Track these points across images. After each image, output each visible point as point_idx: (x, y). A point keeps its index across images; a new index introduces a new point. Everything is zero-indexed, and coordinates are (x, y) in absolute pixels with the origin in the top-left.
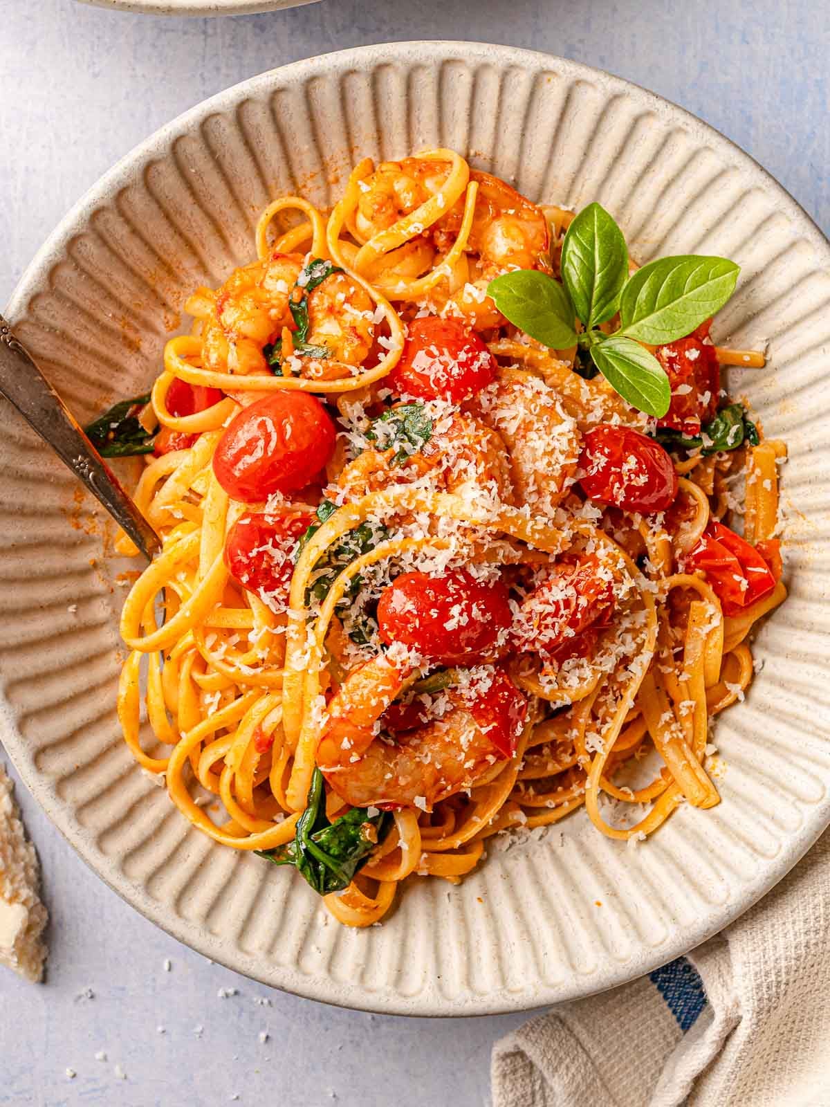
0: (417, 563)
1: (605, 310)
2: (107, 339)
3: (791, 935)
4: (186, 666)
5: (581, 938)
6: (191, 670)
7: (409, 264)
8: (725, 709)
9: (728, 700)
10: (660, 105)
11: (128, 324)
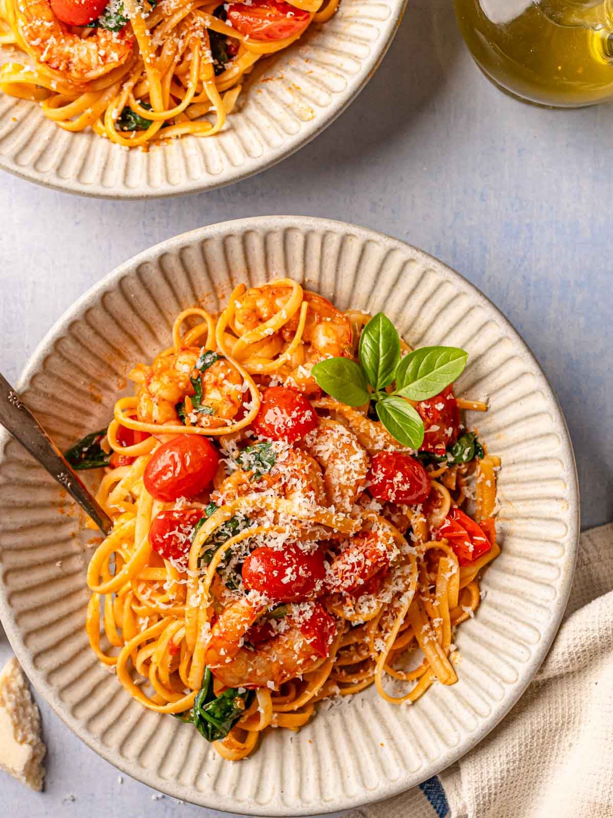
0: (266, 541)
1: (386, 380)
2: (80, 397)
3: (498, 765)
4: (128, 601)
5: (370, 766)
6: (131, 603)
7: (266, 351)
8: (462, 622)
9: (464, 617)
10: (419, 255)
11: (94, 387)
